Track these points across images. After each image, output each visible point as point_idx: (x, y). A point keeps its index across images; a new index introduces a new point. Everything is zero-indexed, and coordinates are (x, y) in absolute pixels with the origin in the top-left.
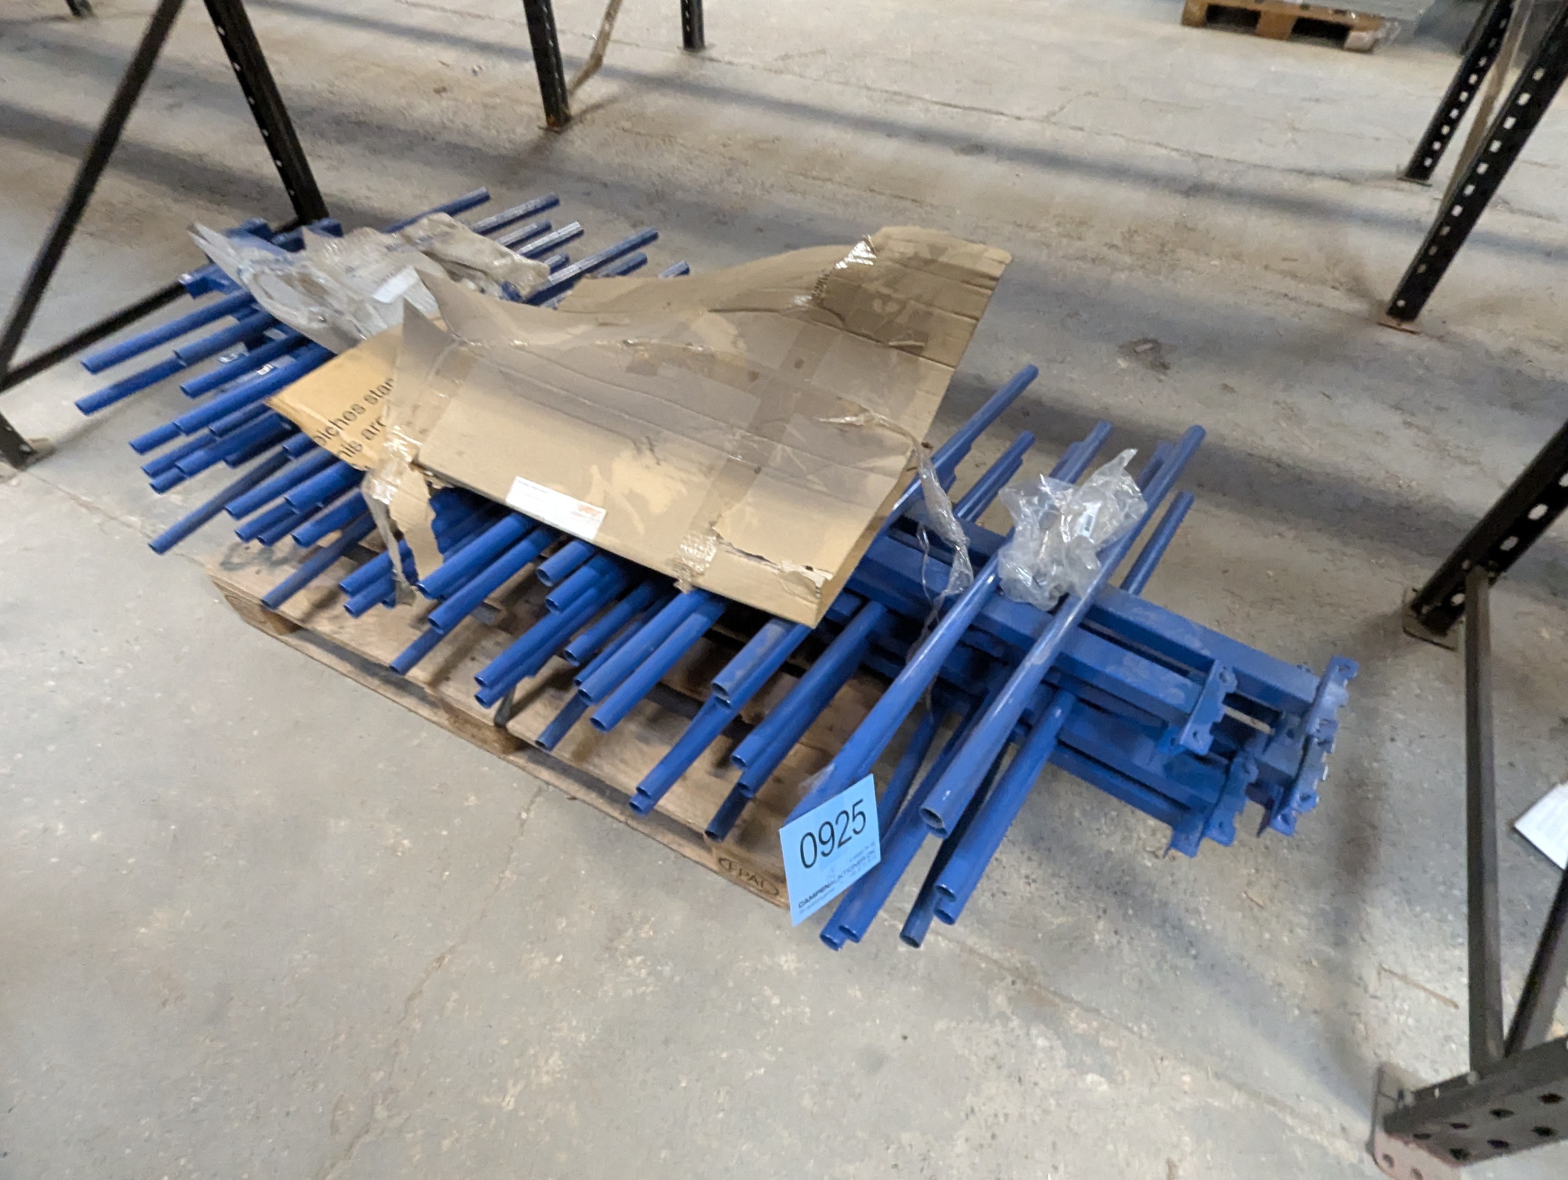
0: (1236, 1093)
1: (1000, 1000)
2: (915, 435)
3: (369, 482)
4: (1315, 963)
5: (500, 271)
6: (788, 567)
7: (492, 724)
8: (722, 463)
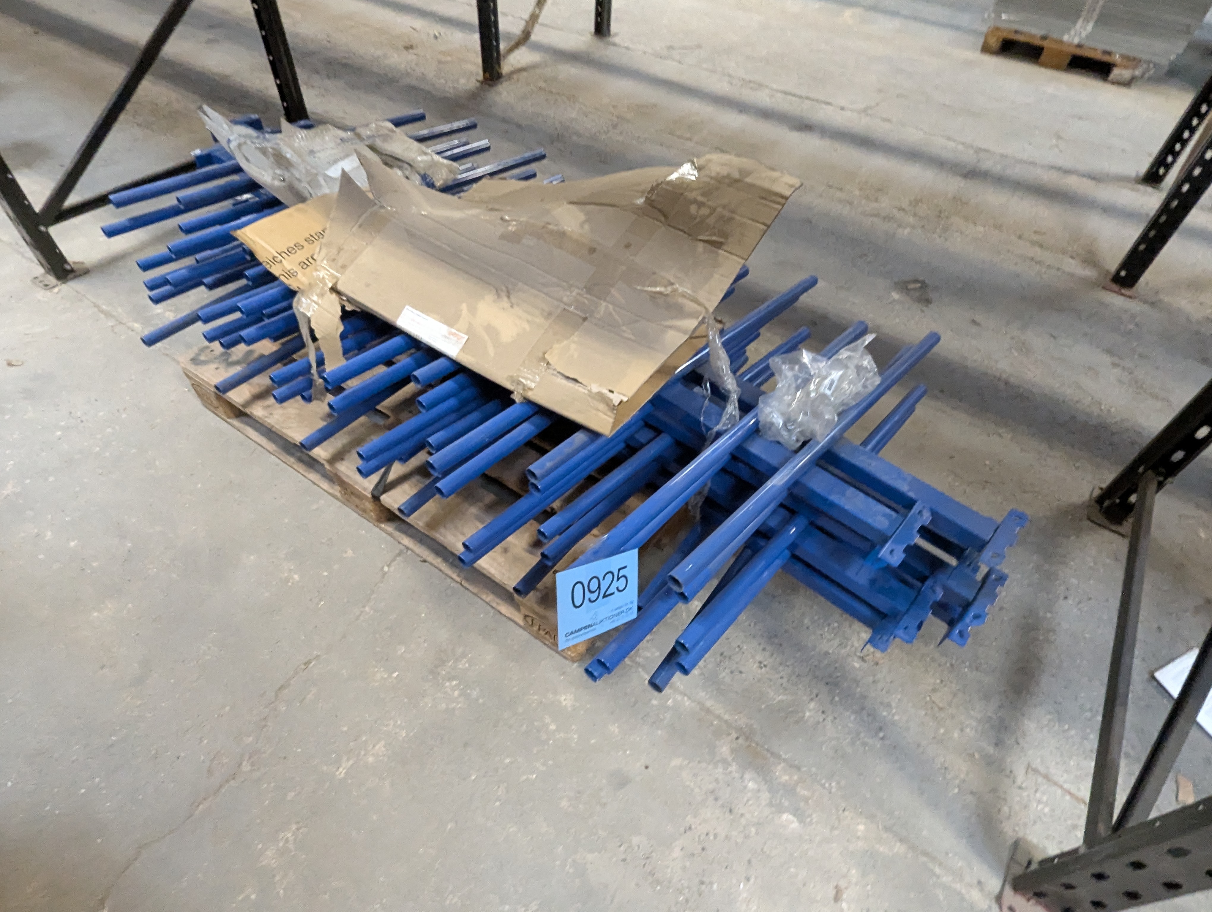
0: (898, 844)
1: (724, 750)
2: (707, 305)
3: (299, 299)
4: (977, 756)
5: (422, 165)
6: (595, 388)
7: (370, 496)
8: (559, 311)
